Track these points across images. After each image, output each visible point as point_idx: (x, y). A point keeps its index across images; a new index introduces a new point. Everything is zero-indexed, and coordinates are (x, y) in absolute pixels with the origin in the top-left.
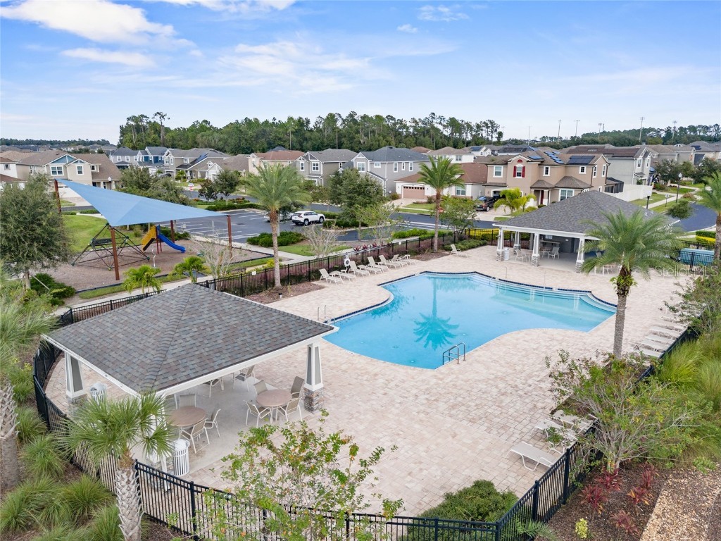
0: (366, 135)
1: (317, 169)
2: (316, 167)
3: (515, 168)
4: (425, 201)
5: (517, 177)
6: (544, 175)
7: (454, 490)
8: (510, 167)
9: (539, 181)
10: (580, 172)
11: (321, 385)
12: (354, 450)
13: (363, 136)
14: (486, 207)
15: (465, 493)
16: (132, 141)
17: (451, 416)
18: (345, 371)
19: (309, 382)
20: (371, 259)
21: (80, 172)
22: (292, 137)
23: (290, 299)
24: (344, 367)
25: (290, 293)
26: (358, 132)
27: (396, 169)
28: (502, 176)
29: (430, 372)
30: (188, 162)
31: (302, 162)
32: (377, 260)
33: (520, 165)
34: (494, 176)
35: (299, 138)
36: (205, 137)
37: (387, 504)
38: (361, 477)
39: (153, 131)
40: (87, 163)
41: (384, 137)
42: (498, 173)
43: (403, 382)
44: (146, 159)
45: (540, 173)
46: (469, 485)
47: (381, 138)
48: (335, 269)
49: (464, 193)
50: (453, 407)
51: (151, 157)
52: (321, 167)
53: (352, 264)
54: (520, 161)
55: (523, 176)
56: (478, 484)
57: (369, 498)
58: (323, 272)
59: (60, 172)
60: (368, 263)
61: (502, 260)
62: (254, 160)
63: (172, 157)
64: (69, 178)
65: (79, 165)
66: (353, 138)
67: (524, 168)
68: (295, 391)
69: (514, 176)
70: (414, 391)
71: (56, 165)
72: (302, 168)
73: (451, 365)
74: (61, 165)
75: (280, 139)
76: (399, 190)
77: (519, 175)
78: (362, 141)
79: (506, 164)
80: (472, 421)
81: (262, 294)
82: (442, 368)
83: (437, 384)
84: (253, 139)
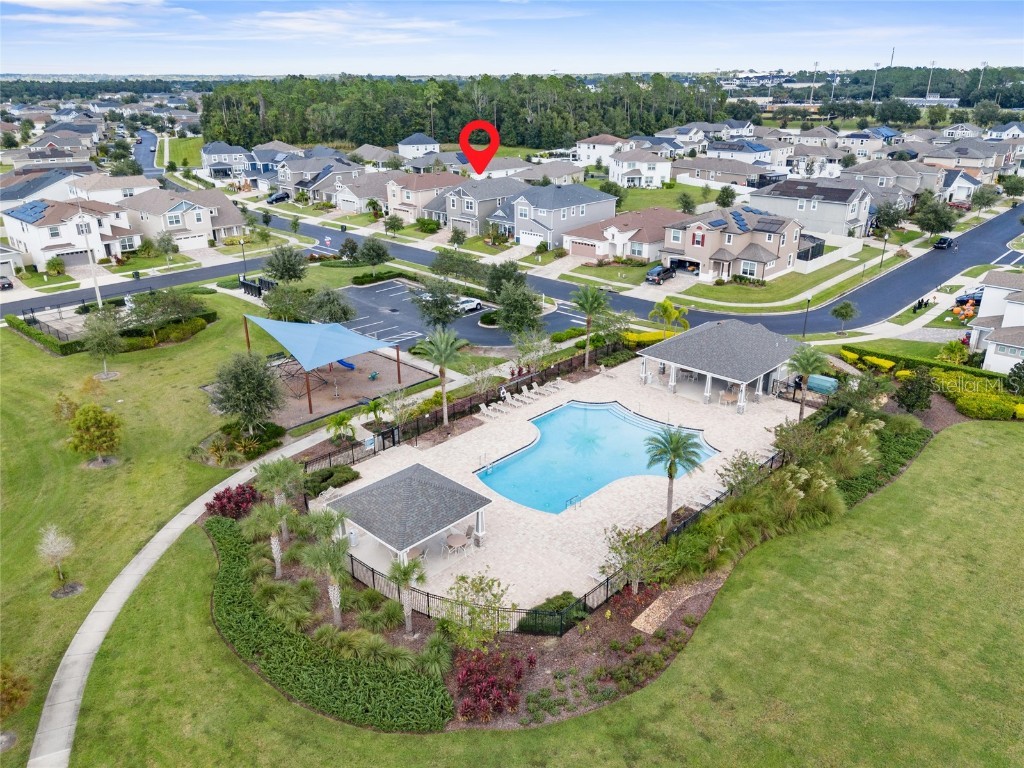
0: (535, 110)
1: (471, 208)
2: (470, 206)
3: (694, 235)
4: (595, 261)
5: (696, 246)
6: (726, 243)
7: (551, 597)
8: (689, 233)
9: (720, 249)
10: (767, 241)
11: (484, 533)
12: (499, 585)
13: (530, 112)
14: (659, 280)
15: (557, 597)
16: (223, 123)
17: (561, 551)
18: (499, 515)
19: (477, 530)
20: (524, 388)
21: (199, 220)
22: (434, 110)
23: (456, 438)
24: (499, 512)
25: (457, 431)
26: (523, 105)
27: (564, 216)
28: (680, 242)
29: (554, 516)
30: (309, 177)
31: (452, 198)
32: (530, 388)
33: (699, 233)
34: (672, 241)
35: (444, 112)
36: (317, 113)
37: (513, 605)
38: (502, 595)
39: (249, 108)
40: (205, 209)
41: (559, 113)
42: (676, 238)
43: (537, 524)
44: (254, 166)
45: (722, 241)
46: (560, 593)
47: (555, 114)
48: (492, 401)
49: (640, 253)
50: (564, 544)
51: (260, 164)
52: (476, 206)
53: (508, 395)
54: (699, 228)
55: (703, 245)
56: (565, 593)
57: (506, 602)
58: (483, 406)
59: (178, 222)
60: (522, 391)
61: (645, 383)
62: (394, 188)
63: (288, 171)
64: (188, 227)
65: (197, 211)
66: (518, 113)
67: (703, 237)
68: (468, 535)
69: (693, 243)
70: (542, 532)
71: (173, 214)
72: (453, 206)
73: (570, 510)
74: (178, 213)
75: (418, 115)
76: (567, 245)
77: (698, 243)
78: (529, 120)
79: (685, 229)
80: (573, 554)
81: (434, 433)
82: (563, 514)
83: (558, 527)
84: (382, 117)
